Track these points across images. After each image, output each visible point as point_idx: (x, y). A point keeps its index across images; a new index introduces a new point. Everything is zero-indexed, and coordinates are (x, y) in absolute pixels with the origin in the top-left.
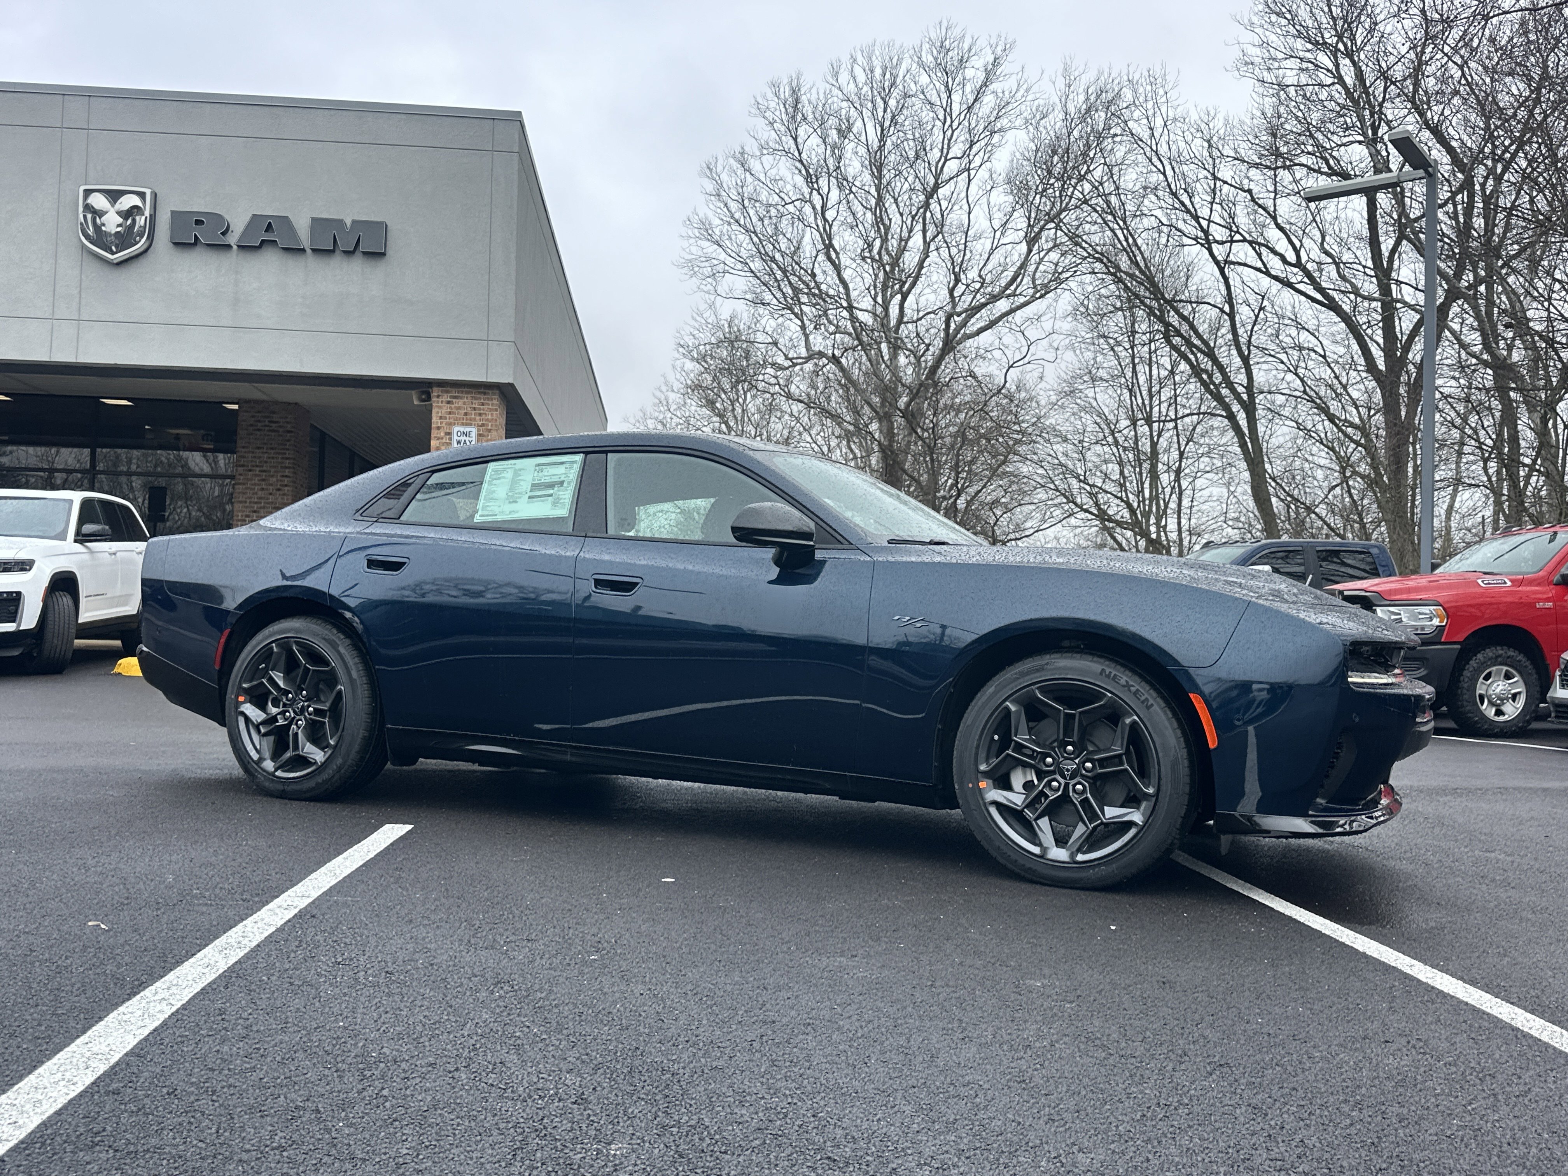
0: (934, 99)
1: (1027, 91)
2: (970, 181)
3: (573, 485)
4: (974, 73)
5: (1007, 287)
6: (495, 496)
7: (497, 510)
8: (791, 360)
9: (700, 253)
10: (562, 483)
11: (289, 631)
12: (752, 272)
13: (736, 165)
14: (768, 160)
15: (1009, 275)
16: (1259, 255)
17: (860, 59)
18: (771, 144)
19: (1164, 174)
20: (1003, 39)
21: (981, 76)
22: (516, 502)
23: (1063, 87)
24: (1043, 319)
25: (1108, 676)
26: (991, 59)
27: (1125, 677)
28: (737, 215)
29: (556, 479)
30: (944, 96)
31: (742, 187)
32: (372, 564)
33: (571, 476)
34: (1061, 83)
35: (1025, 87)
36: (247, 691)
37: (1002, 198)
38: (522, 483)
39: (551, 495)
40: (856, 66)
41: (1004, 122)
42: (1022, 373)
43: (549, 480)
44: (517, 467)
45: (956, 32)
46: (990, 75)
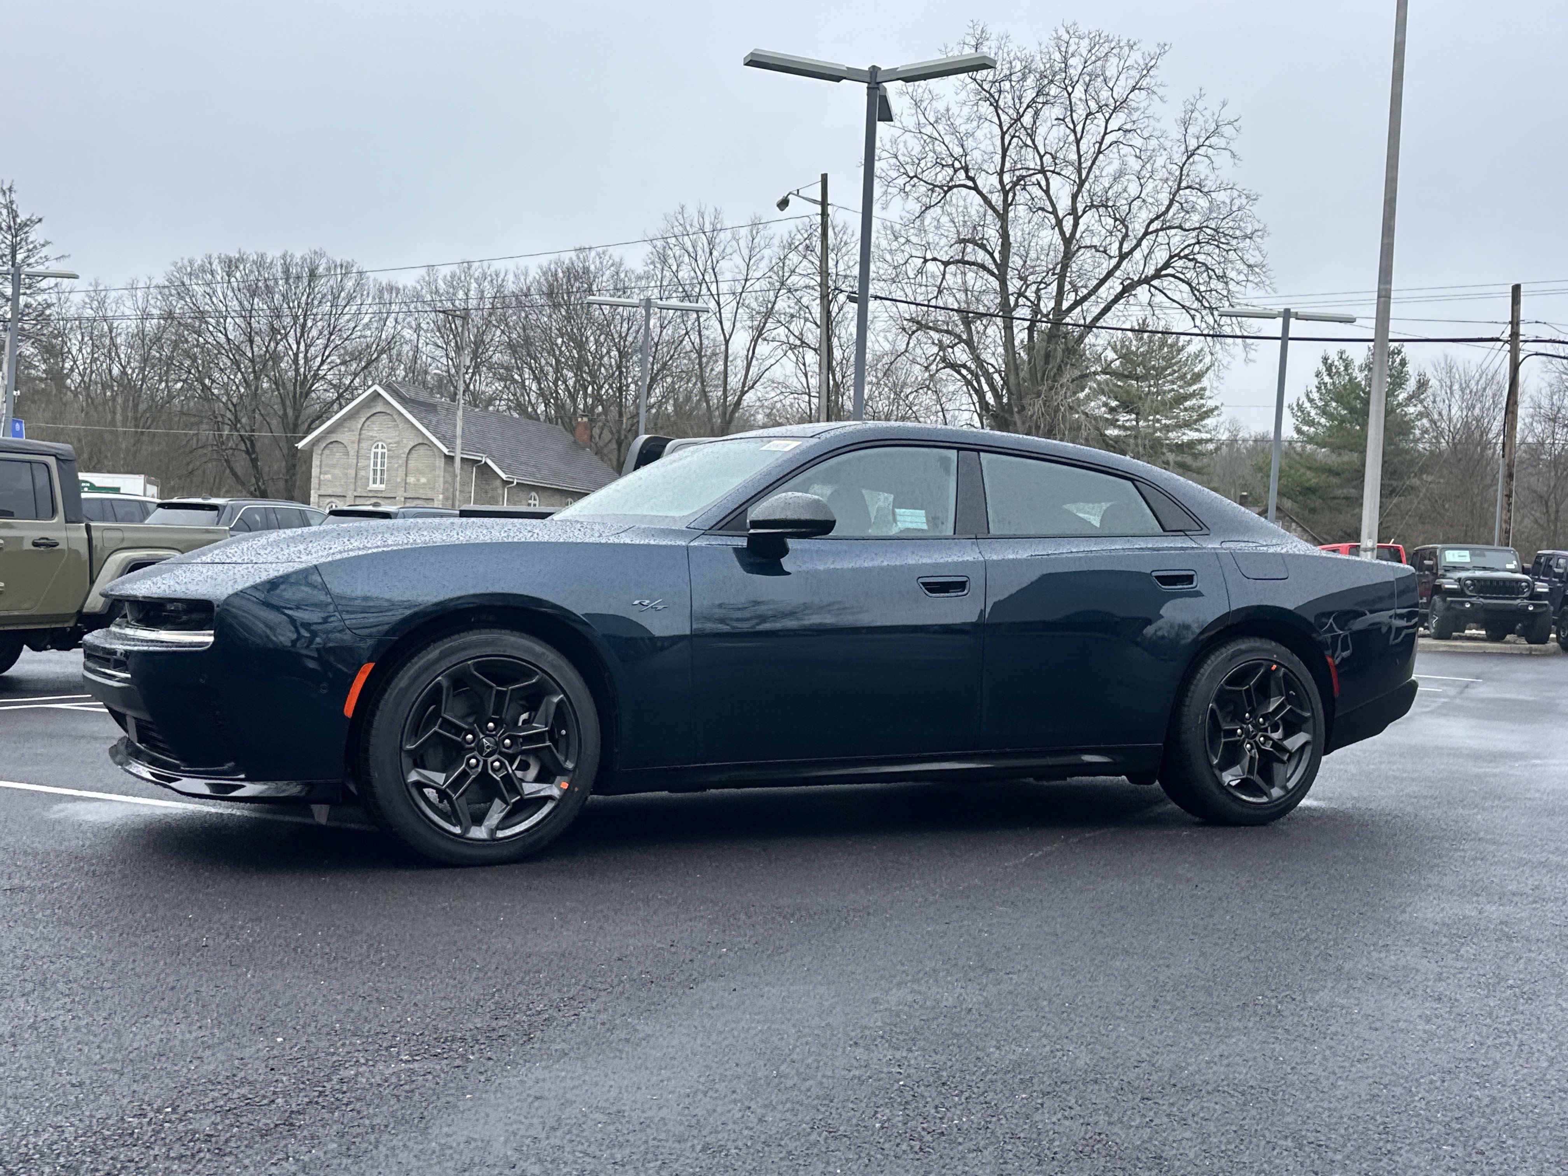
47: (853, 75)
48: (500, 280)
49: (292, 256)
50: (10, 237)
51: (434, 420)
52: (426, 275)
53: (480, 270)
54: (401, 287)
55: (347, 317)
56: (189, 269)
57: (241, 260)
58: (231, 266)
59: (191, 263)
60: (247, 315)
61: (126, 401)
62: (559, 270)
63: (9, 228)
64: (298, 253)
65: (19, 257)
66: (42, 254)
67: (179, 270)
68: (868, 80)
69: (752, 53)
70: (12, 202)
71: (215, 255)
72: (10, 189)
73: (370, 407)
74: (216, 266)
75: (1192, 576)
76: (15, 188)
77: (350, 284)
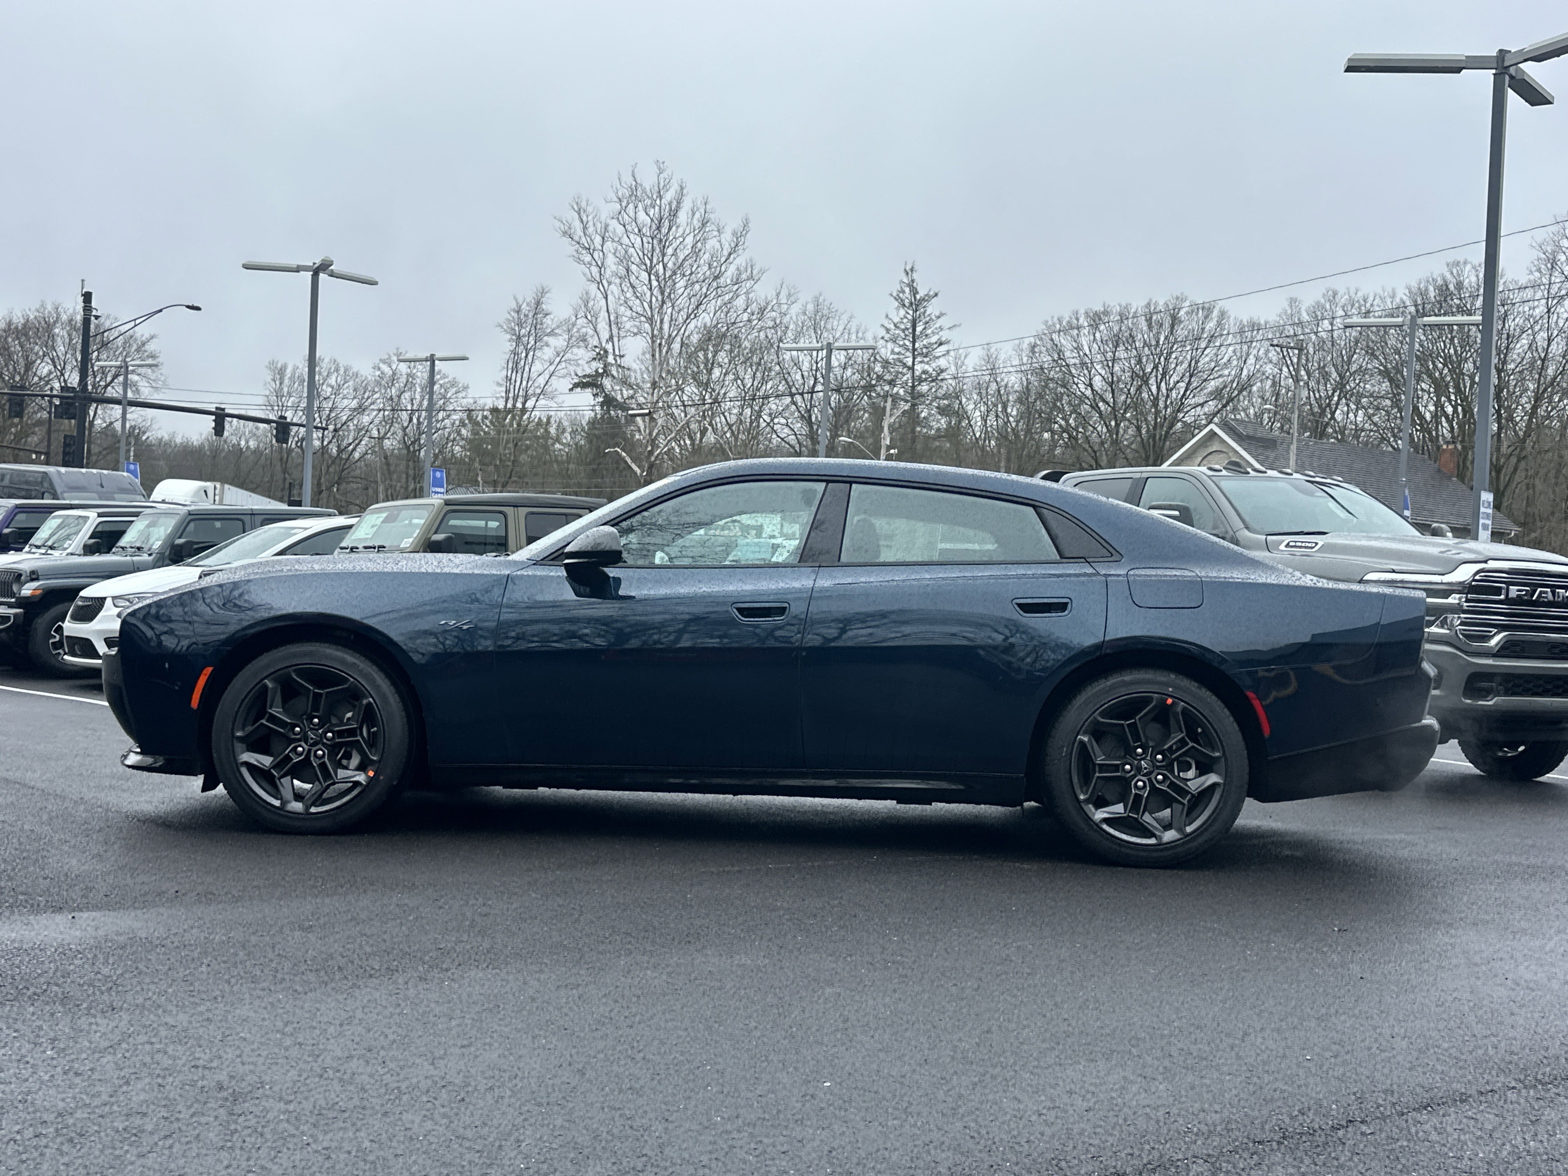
47: (1476, 63)
48: (1368, 305)
49: (1156, 304)
50: (911, 312)
51: (1272, 455)
52: (1288, 308)
53: (1347, 297)
54: (1262, 322)
55: (1207, 359)
56: (1058, 326)
57: (1106, 313)
58: (1096, 319)
59: (1060, 321)
60: (1110, 363)
61: (1009, 453)
62: (1431, 288)
63: (911, 304)
64: (1161, 300)
65: (919, 329)
66: (937, 325)
67: (1048, 327)
68: (1495, 66)
69: (1349, 60)
70: (913, 281)
71: (1082, 311)
72: (912, 270)
73: (1206, 447)
74: (1083, 321)
75: (1067, 604)
76: (916, 267)
77: (1211, 325)
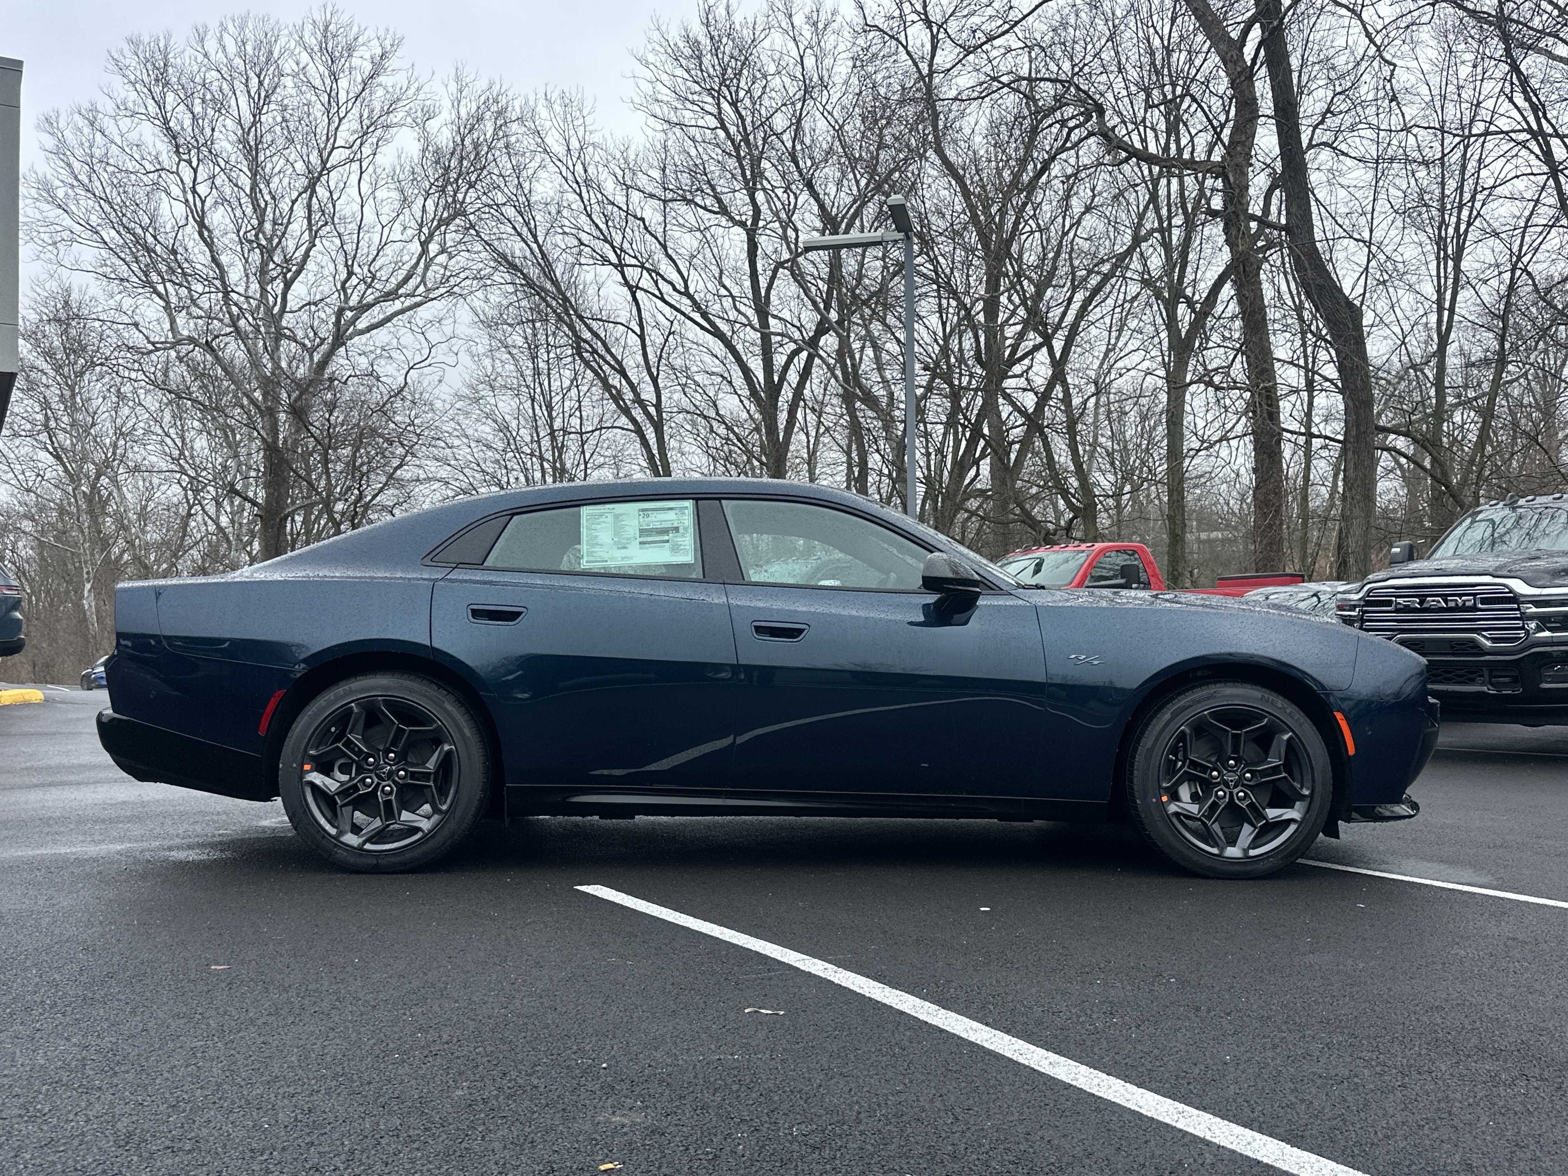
0: (317, 83)
1: (418, 89)
2: (362, 173)
3: (691, 530)
4: (362, 63)
5: (400, 285)
6: (599, 541)
7: (606, 556)
8: (153, 344)
9: (38, 216)
10: (677, 529)
11: (374, 688)
12: (105, 243)
13: (81, 122)
14: (125, 123)
15: (401, 275)
16: (656, 283)
17: (231, 28)
18: (130, 105)
19: (580, 195)
20: (391, 32)
21: (368, 67)
22: (625, 548)
23: (455, 91)
24: (443, 322)
25: (1267, 701)
26: (379, 51)
27: (1280, 702)
28: (84, 178)
29: (668, 525)
30: (328, 81)
31: (91, 147)
32: (477, 614)
33: (686, 523)
34: (453, 87)
35: (416, 85)
36: (313, 758)
37: (388, 195)
38: (627, 528)
39: (668, 541)
40: (225, 35)
41: (393, 118)
42: (421, 375)
43: (658, 526)
44: (617, 512)
45: (344, 18)
46: (378, 67)
